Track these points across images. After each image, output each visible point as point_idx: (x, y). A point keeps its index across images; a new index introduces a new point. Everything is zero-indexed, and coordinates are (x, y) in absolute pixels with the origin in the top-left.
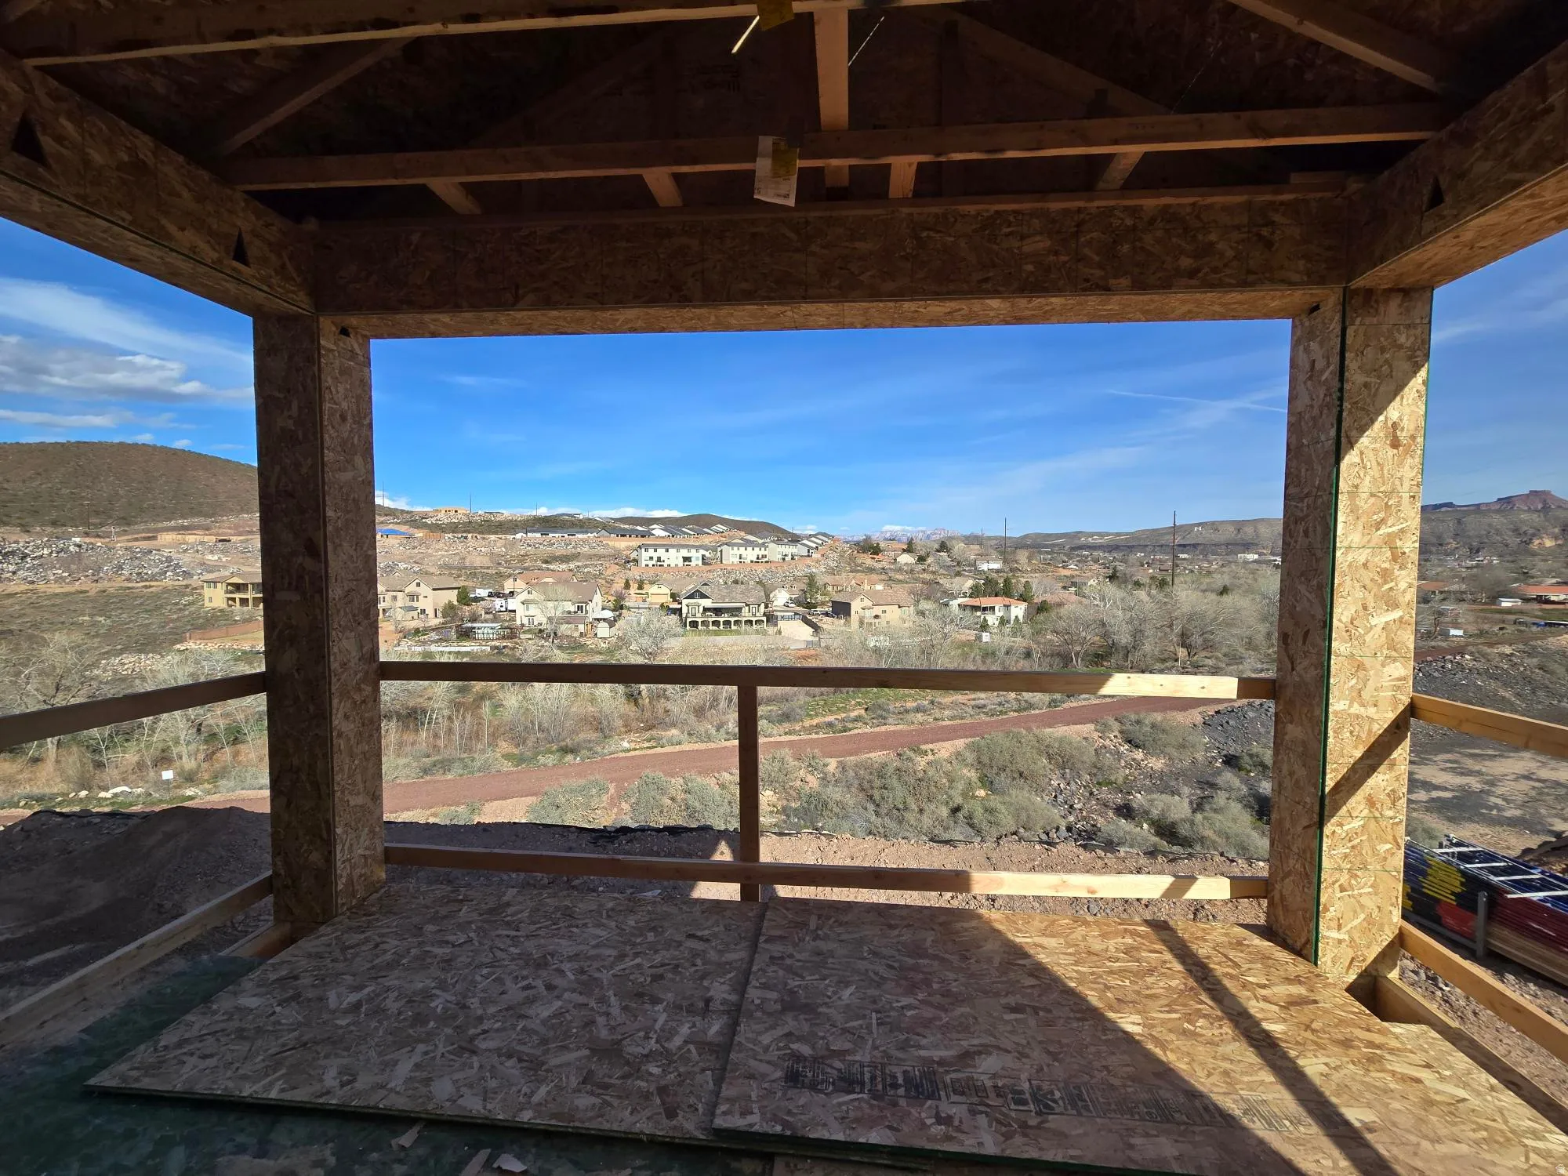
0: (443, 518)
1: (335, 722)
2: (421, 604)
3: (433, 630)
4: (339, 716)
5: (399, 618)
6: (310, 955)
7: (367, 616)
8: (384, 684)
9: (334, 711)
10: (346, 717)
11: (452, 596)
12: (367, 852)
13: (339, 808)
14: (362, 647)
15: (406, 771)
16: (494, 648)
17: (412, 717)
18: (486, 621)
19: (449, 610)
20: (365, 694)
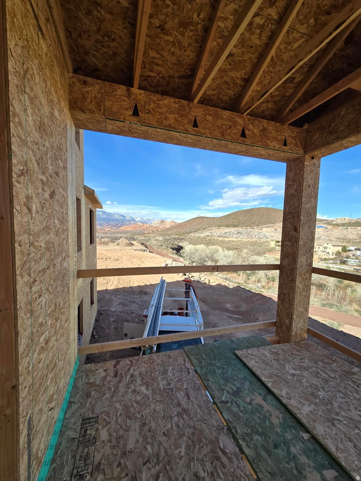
0: (339, 222)
1: (297, 283)
2: (328, 250)
3: (331, 259)
4: (298, 281)
5: (320, 254)
6: (283, 350)
7: (310, 252)
8: (313, 274)
9: (297, 280)
10: (300, 282)
11: (340, 249)
12: (302, 327)
13: (295, 310)
14: (307, 261)
15: (317, 303)
16: (354, 269)
17: (321, 287)
18: (352, 259)
19: (338, 253)
20: (307, 276)
